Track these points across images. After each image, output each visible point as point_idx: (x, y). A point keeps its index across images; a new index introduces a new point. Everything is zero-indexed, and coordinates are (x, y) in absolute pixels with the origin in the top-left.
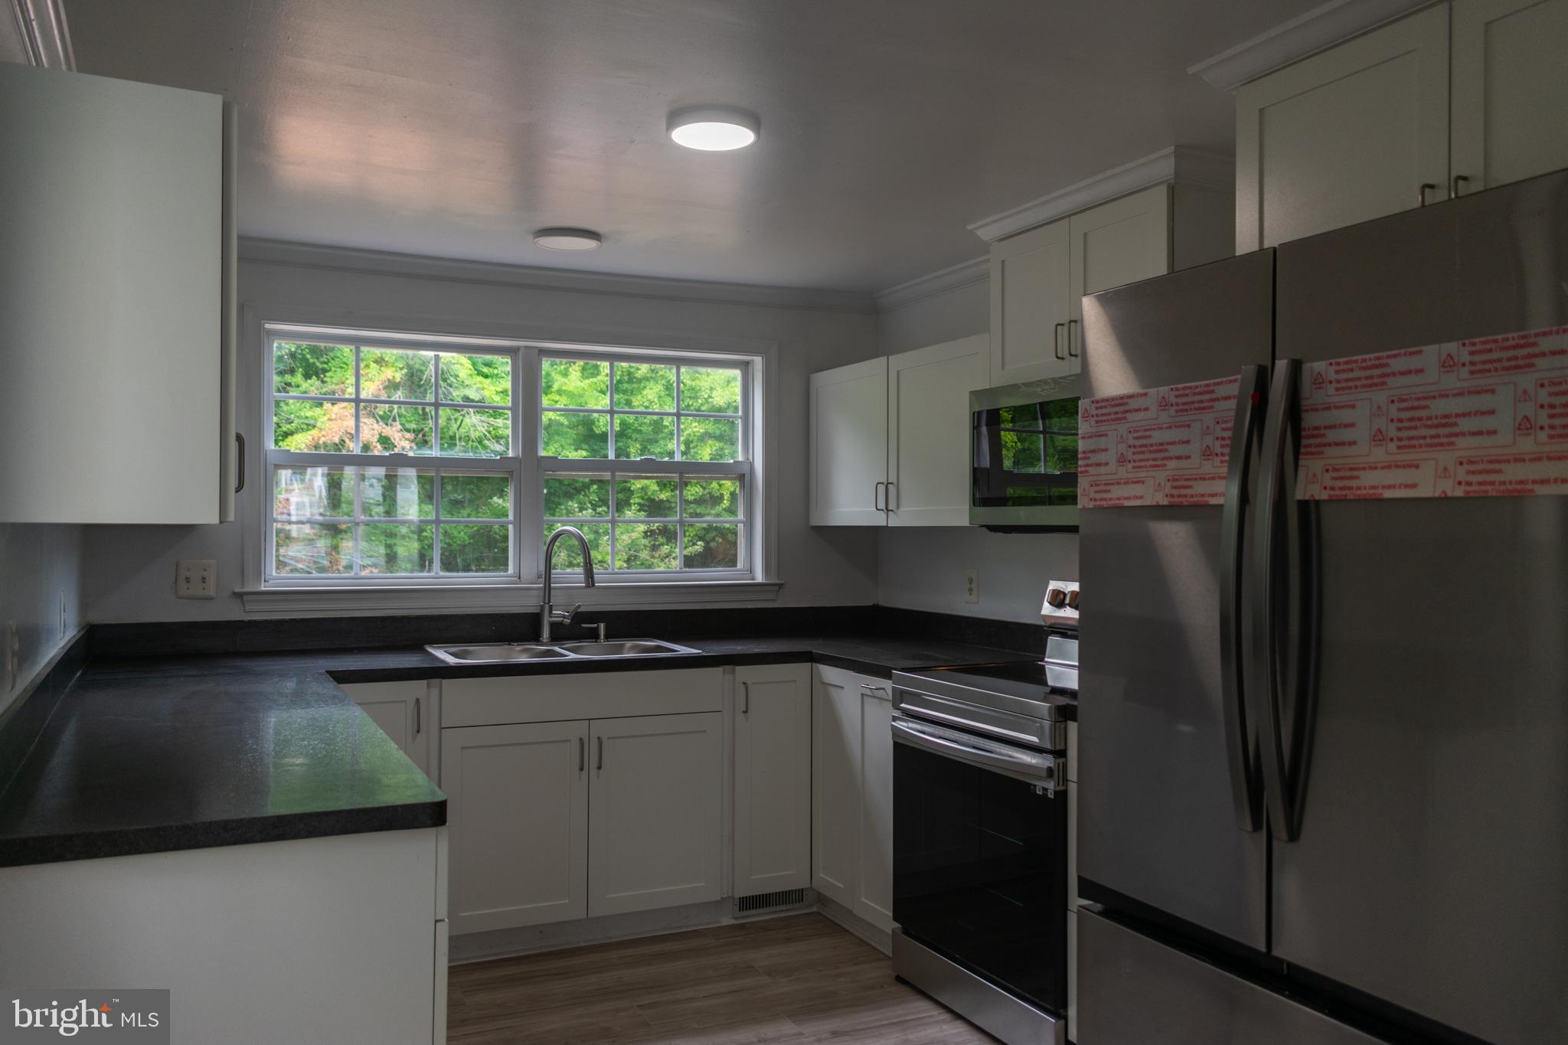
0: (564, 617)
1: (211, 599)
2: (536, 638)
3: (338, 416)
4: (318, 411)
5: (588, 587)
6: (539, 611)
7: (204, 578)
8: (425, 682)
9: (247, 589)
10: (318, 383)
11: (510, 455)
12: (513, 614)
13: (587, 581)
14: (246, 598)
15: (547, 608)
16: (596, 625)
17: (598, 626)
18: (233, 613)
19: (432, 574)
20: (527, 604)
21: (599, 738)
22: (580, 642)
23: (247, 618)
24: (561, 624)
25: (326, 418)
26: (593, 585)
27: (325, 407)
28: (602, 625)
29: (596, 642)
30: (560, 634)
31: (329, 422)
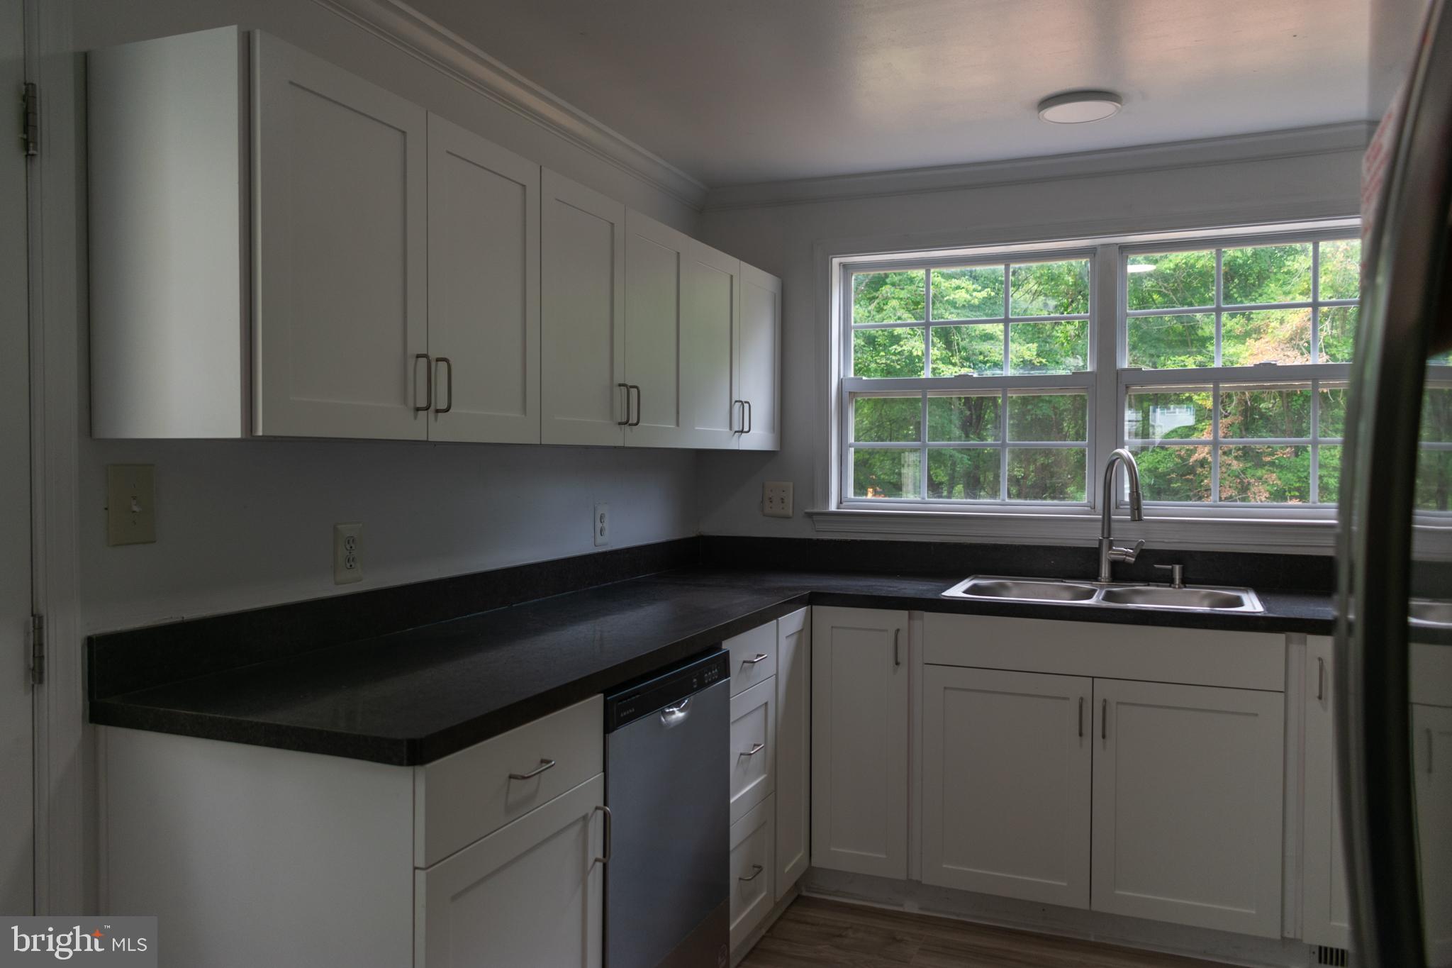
0: (1127, 554)
1: (788, 517)
2: (1093, 576)
3: (1259, 350)
4: (1240, 347)
5: (1133, 520)
6: (1097, 546)
7: (782, 499)
8: (906, 612)
9: (816, 510)
10: (1243, 321)
11: (1088, 370)
12: (1074, 548)
13: (1133, 514)
14: (815, 518)
15: (1105, 543)
16: (1170, 567)
17: (1172, 568)
18: (805, 531)
19: (998, 501)
20: (1089, 537)
21: (1105, 701)
22: (1148, 585)
23: (815, 536)
24: (1123, 562)
25: (1247, 354)
26: (1140, 519)
27: (1247, 344)
28: (1177, 568)
29: (1170, 586)
30: (1121, 572)
31: (1251, 357)
